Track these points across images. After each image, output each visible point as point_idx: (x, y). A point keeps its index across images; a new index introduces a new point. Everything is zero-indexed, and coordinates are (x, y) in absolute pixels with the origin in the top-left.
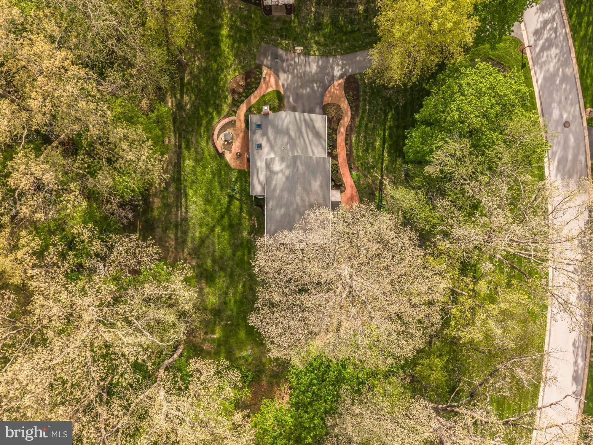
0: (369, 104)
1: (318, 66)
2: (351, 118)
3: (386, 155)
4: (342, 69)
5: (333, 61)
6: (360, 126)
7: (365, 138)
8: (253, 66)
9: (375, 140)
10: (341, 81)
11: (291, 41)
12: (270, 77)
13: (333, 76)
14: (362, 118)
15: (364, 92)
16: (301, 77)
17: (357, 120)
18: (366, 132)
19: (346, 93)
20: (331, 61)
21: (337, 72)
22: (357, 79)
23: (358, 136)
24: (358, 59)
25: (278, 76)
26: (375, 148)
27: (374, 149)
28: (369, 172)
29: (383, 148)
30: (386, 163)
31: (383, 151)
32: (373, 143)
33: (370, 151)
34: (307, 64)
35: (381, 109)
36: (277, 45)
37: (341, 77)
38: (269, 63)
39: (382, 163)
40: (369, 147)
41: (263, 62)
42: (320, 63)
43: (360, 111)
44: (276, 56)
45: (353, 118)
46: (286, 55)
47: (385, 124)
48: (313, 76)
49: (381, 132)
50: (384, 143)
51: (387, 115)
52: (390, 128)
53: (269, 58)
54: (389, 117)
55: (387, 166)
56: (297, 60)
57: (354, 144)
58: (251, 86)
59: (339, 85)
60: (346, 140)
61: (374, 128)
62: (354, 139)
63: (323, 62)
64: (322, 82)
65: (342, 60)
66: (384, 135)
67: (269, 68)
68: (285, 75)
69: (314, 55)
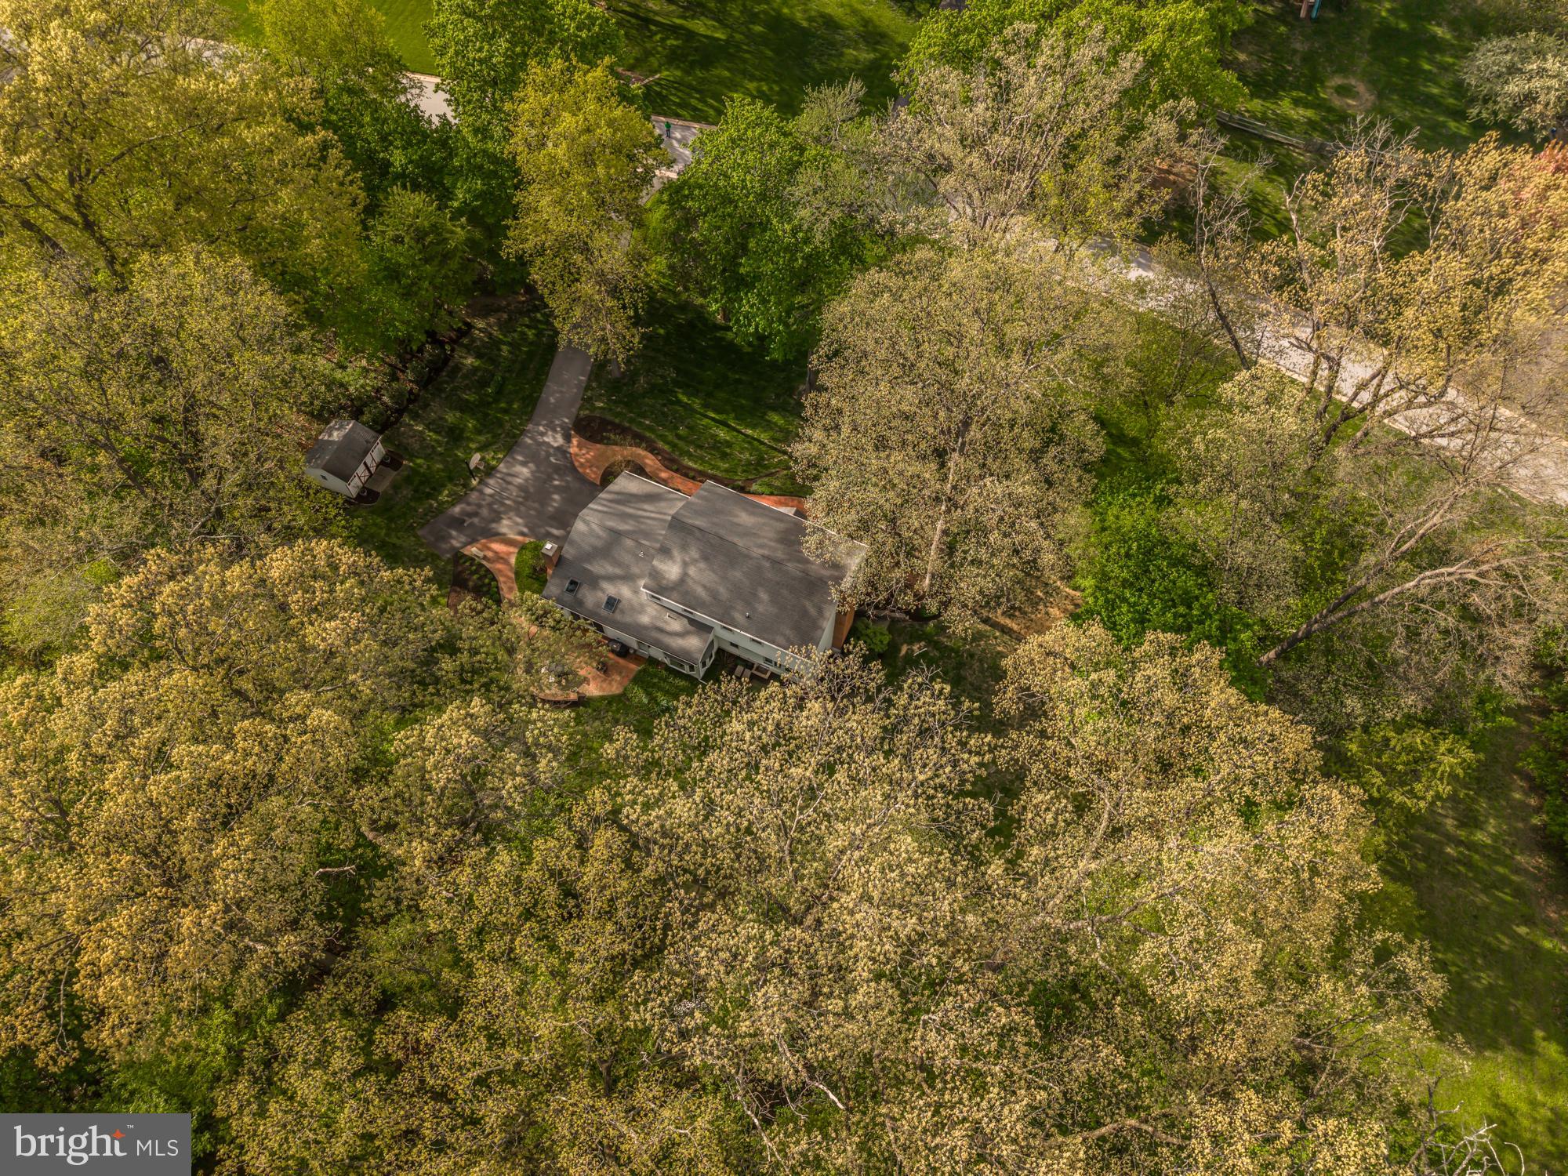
0: (645, 417)
1: (524, 464)
2: (651, 452)
3: (749, 432)
4: (555, 431)
5: (531, 438)
6: (674, 446)
7: (701, 447)
8: (450, 567)
9: (714, 436)
10: (575, 441)
11: (449, 486)
12: (489, 549)
13: (558, 449)
14: (663, 438)
15: (618, 415)
16: (526, 498)
17: (660, 444)
18: (692, 442)
19: (600, 442)
20: (529, 441)
21: (555, 440)
22: (587, 417)
23: (690, 456)
24: (552, 400)
25: (498, 534)
26: (727, 442)
27: (729, 444)
28: (766, 467)
29: (734, 429)
30: (765, 437)
31: (739, 432)
32: (717, 442)
33: (728, 450)
34: (509, 479)
35: (664, 405)
36: (440, 510)
37: (568, 438)
38: (463, 539)
39: (762, 443)
40: (721, 450)
41: (453, 548)
42: (520, 458)
43: (648, 434)
44: (458, 523)
45: (652, 449)
46: (469, 504)
47: (695, 411)
48: (536, 479)
49: (705, 421)
50: (728, 426)
51: (679, 402)
52: (706, 406)
53: (454, 533)
54: (685, 399)
55: (773, 439)
56: (488, 491)
57: (701, 468)
58: (484, 585)
59: (579, 446)
60: (686, 475)
61: (690, 428)
62: (690, 464)
63: (521, 454)
64: (557, 469)
65: (538, 424)
66: (713, 419)
67: (473, 541)
68: (505, 522)
69: (500, 461)
